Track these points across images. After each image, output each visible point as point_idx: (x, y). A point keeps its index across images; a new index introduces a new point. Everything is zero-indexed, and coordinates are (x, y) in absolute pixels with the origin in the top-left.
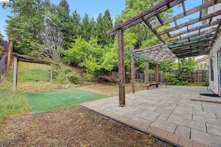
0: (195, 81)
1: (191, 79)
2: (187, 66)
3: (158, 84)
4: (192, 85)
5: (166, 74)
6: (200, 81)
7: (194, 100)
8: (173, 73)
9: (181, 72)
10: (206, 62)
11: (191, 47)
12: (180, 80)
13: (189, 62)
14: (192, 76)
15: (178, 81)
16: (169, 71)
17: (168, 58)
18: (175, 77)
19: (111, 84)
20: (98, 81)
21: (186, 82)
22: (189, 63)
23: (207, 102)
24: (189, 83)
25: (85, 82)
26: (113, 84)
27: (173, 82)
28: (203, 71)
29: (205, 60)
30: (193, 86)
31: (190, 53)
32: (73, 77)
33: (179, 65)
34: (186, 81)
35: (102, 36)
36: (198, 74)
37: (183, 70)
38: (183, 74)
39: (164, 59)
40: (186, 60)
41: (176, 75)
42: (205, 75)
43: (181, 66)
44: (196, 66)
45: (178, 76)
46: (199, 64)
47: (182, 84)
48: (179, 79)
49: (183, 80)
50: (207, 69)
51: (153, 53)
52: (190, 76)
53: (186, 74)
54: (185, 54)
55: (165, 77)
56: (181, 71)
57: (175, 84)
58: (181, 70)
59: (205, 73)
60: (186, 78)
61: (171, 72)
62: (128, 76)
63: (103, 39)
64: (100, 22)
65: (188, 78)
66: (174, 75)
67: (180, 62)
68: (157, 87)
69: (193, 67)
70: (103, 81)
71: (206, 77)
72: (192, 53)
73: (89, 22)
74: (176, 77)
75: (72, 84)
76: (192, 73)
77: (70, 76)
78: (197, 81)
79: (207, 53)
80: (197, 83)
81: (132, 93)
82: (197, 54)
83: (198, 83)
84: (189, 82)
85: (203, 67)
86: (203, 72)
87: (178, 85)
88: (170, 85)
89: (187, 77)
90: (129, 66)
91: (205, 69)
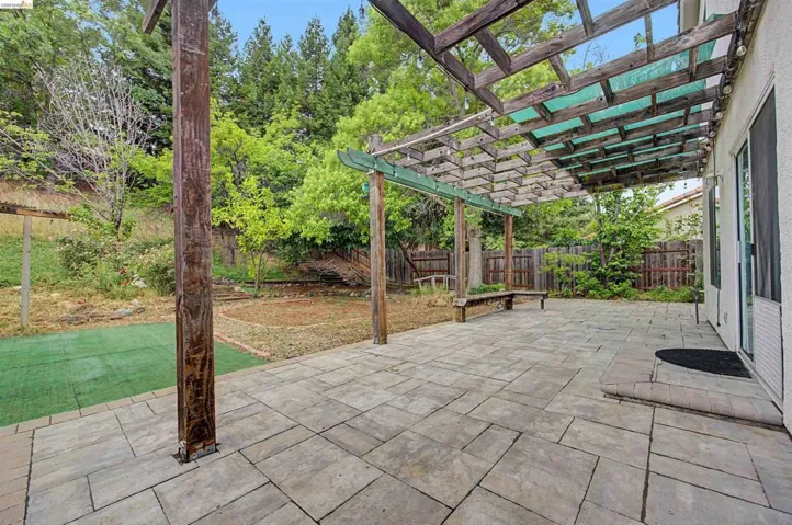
0: (655, 281)
1: (641, 275)
2: (628, 226)
3: (512, 296)
4: (645, 296)
5: (554, 255)
6: (672, 281)
7: (619, 396)
8: (577, 250)
9: (607, 247)
10: (695, 211)
11: (624, 135)
12: (602, 277)
13: (635, 210)
14: (644, 264)
15: (594, 281)
16: (567, 243)
17: (546, 189)
18: (584, 267)
19: (342, 295)
20: (296, 283)
21: (625, 284)
22: (637, 215)
23: (681, 408)
24: (633, 291)
25: (237, 289)
26: (352, 294)
27: (577, 284)
28: (683, 243)
29: (694, 203)
30: (648, 300)
31: (630, 169)
32: (166, 269)
33: (600, 221)
34: (623, 281)
35: (319, 107)
36: (668, 255)
37: (614, 239)
38: (612, 255)
39: (531, 195)
40: (624, 201)
41: (590, 257)
42: (694, 257)
43: (607, 226)
44: (660, 225)
45: (594, 264)
46: (673, 217)
47: (608, 295)
48: (598, 277)
49: (612, 279)
50: (699, 237)
51: (472, 162)
52: (637, 263)
53: (623, 256)
54: (610, 172)
55: (548, 269)
56: (608, 245)
57: (584, 295)
58: (606, 241)
59: (690, 251)
60: (623, 270)
61: (572, 249)
62: (417, 264)
63: (320, 121)
64: (312, 52)
65: (633, 269)
66: (581, 259)
67: (603, 210)
68: (509, 306)
69: (649, 227)
70: (318, 282)
71: (694, 266)
72: (635, 168)
73: (272, 54)
74: (589, 267)
75: (162, 298)
76: (646, 252)
77: (150, 263)
78: (663, 281)
79: (696, 167)
80: (662, 289)
81: (372, 341)
82: (659, 172)
83: (666, 289)
84: (633, 285)
85: (686, 228)
86: (686, 247)
87: (593, 297)
88: (567, 297)
89: (626, 266)
90: (402, 225)
91: (694, 237)
